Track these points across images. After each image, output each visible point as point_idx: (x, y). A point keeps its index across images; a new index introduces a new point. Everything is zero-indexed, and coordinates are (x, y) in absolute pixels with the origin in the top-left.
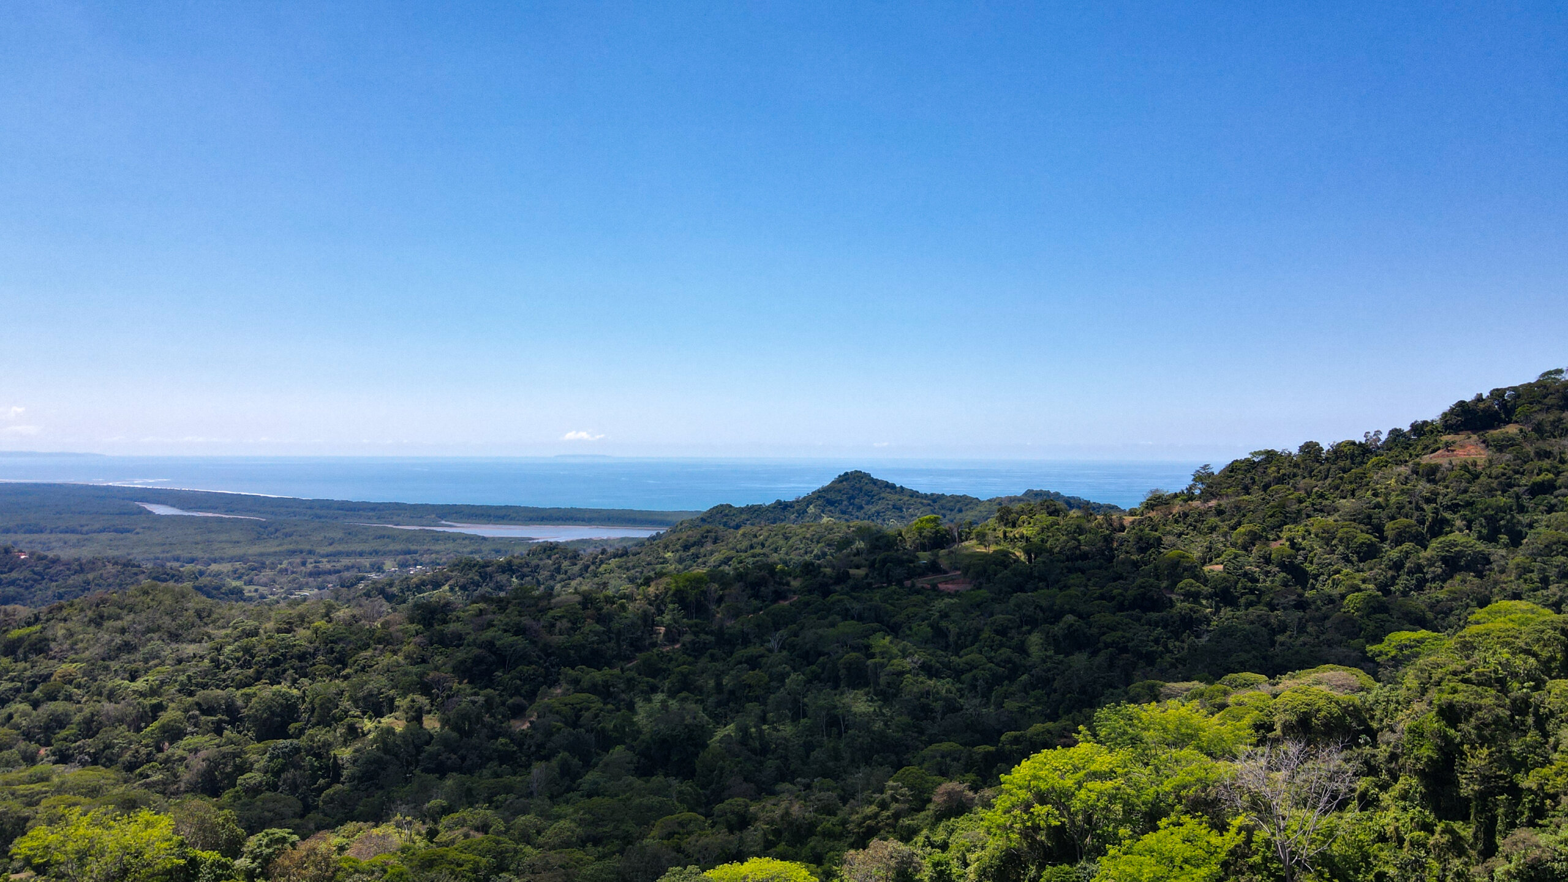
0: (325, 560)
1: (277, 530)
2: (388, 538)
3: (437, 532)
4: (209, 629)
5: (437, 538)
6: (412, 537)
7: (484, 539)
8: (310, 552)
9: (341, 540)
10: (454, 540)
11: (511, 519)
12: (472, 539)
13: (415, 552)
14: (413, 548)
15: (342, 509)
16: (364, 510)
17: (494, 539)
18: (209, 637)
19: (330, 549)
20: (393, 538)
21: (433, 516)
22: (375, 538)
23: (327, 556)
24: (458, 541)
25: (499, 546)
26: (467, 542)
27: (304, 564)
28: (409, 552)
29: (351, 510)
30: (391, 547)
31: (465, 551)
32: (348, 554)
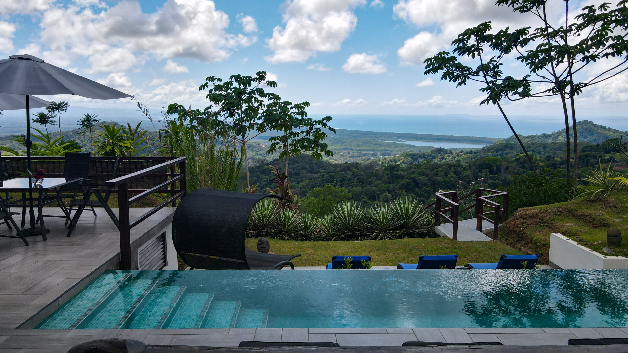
0: (356, 152)
1: (340, 141)
2: (379, 145)
3: (397, 143)
4: (320, 170)
5: (396, 146)
6: (387, 145)
7: (415, 146)
8: (351, 149)
9: (362, 145)
10: (403, 146)
11: (426, 139)
12: (410, 146)
13: (388, 150)
14: (388, 149)
15: (362, 134)
16: (370, 134)
17: (418, 147)
18: (320, 172)
19: (358, 148)
20: (380, 145)
21: (396, 137)
22: (374, 145)
23: (357, 151)
24: (405, 147)
25: (420, 150)
26: (408, 147)
27: (349, 153)
28: (386, 150)
29: (365, 134)
30: (379, 148)
31: (407, 151)
32: (364, 150)
